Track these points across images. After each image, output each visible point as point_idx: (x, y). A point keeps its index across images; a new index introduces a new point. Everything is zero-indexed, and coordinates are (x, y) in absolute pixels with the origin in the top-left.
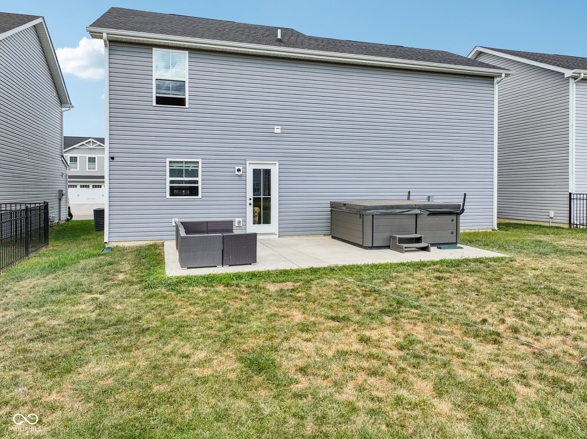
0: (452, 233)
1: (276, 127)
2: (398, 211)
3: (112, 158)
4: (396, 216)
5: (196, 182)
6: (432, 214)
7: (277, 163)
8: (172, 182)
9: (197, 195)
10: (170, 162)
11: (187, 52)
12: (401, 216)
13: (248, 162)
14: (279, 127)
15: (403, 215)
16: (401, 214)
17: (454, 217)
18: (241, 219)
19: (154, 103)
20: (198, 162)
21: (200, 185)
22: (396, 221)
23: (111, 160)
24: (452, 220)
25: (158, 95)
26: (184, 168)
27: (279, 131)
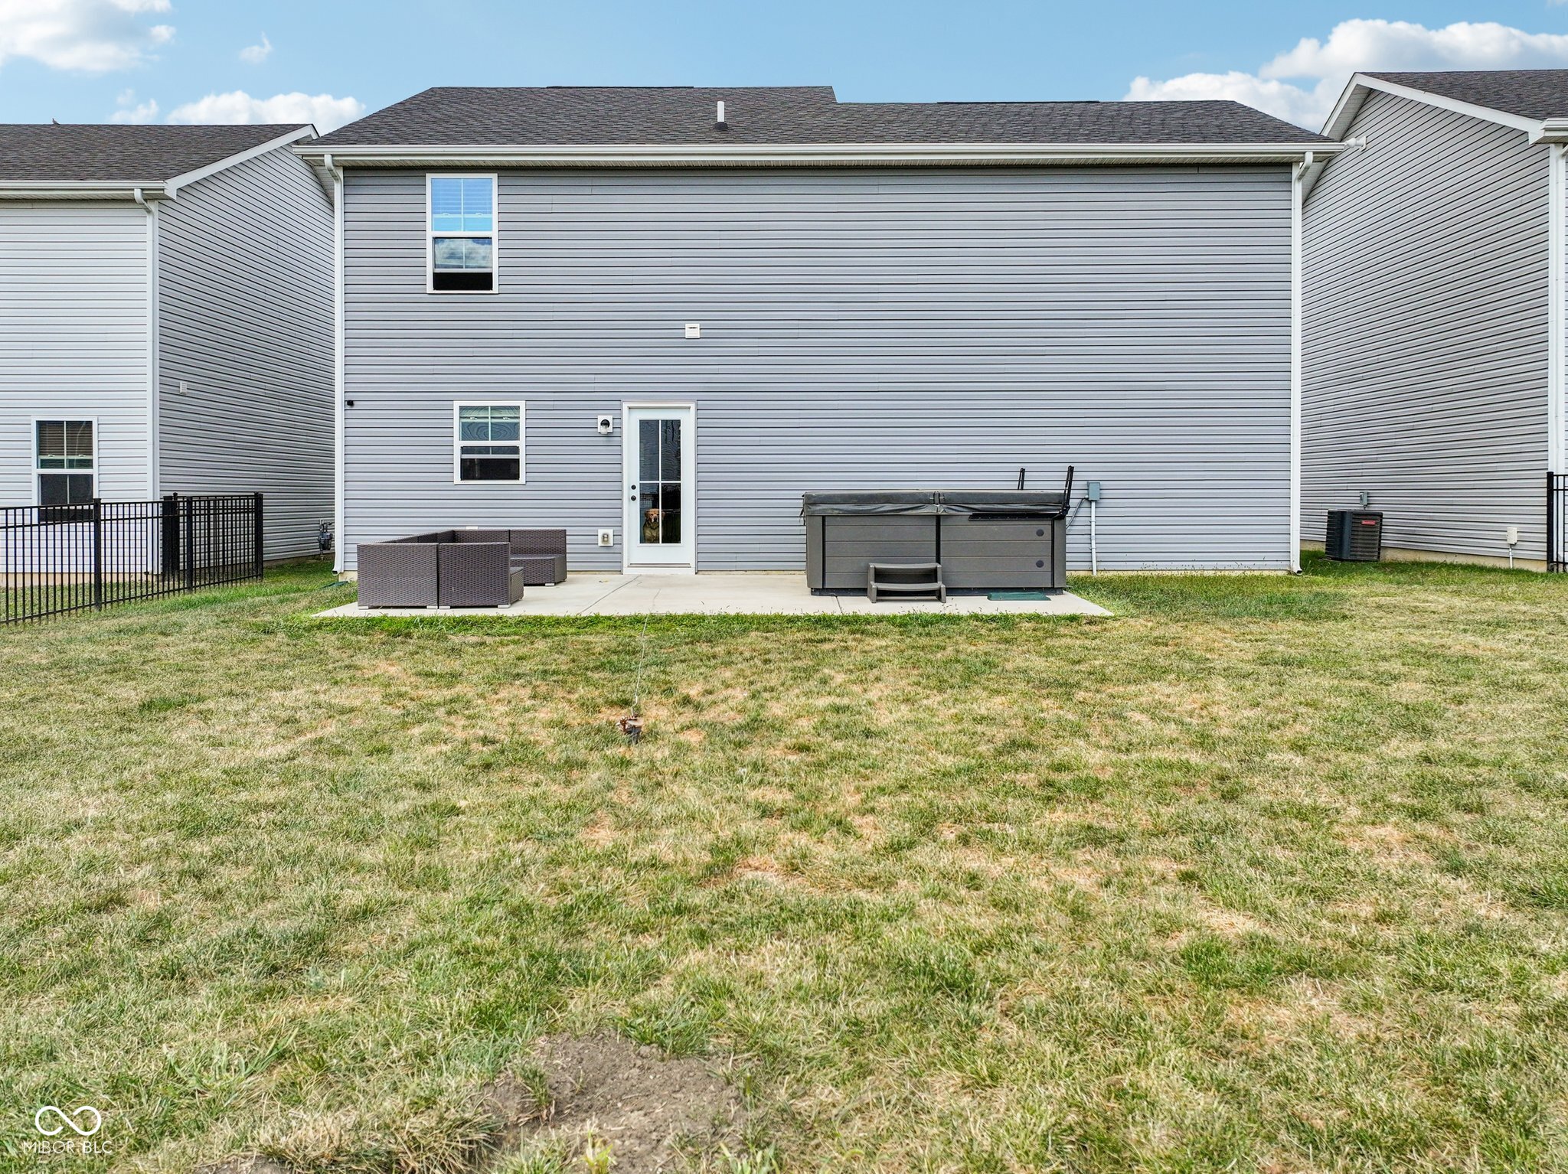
0: (1040, 564)
1: (688, 325)
2: (888, 507)
3: (350, 403)
4: (881, 519)
5: (515, 450)
6: (979, 516)
7: (693, 406)
8: (464, 450)
9: (516, 477)
10: (462, 408)
11: (494, 176)
12: (895, 518)
13: (625, 406)
14: (697, 325)
15: (903, 519)
16: (895, 514)
17: (1045, 526)
18: (610, 532)
19: (430, 288)
20: (517, 408)
21: (522, 457)
23: (348, 407)
24: (1040, 533)
25: (438, 270)
26: (489, 421)
27: (696, 333)
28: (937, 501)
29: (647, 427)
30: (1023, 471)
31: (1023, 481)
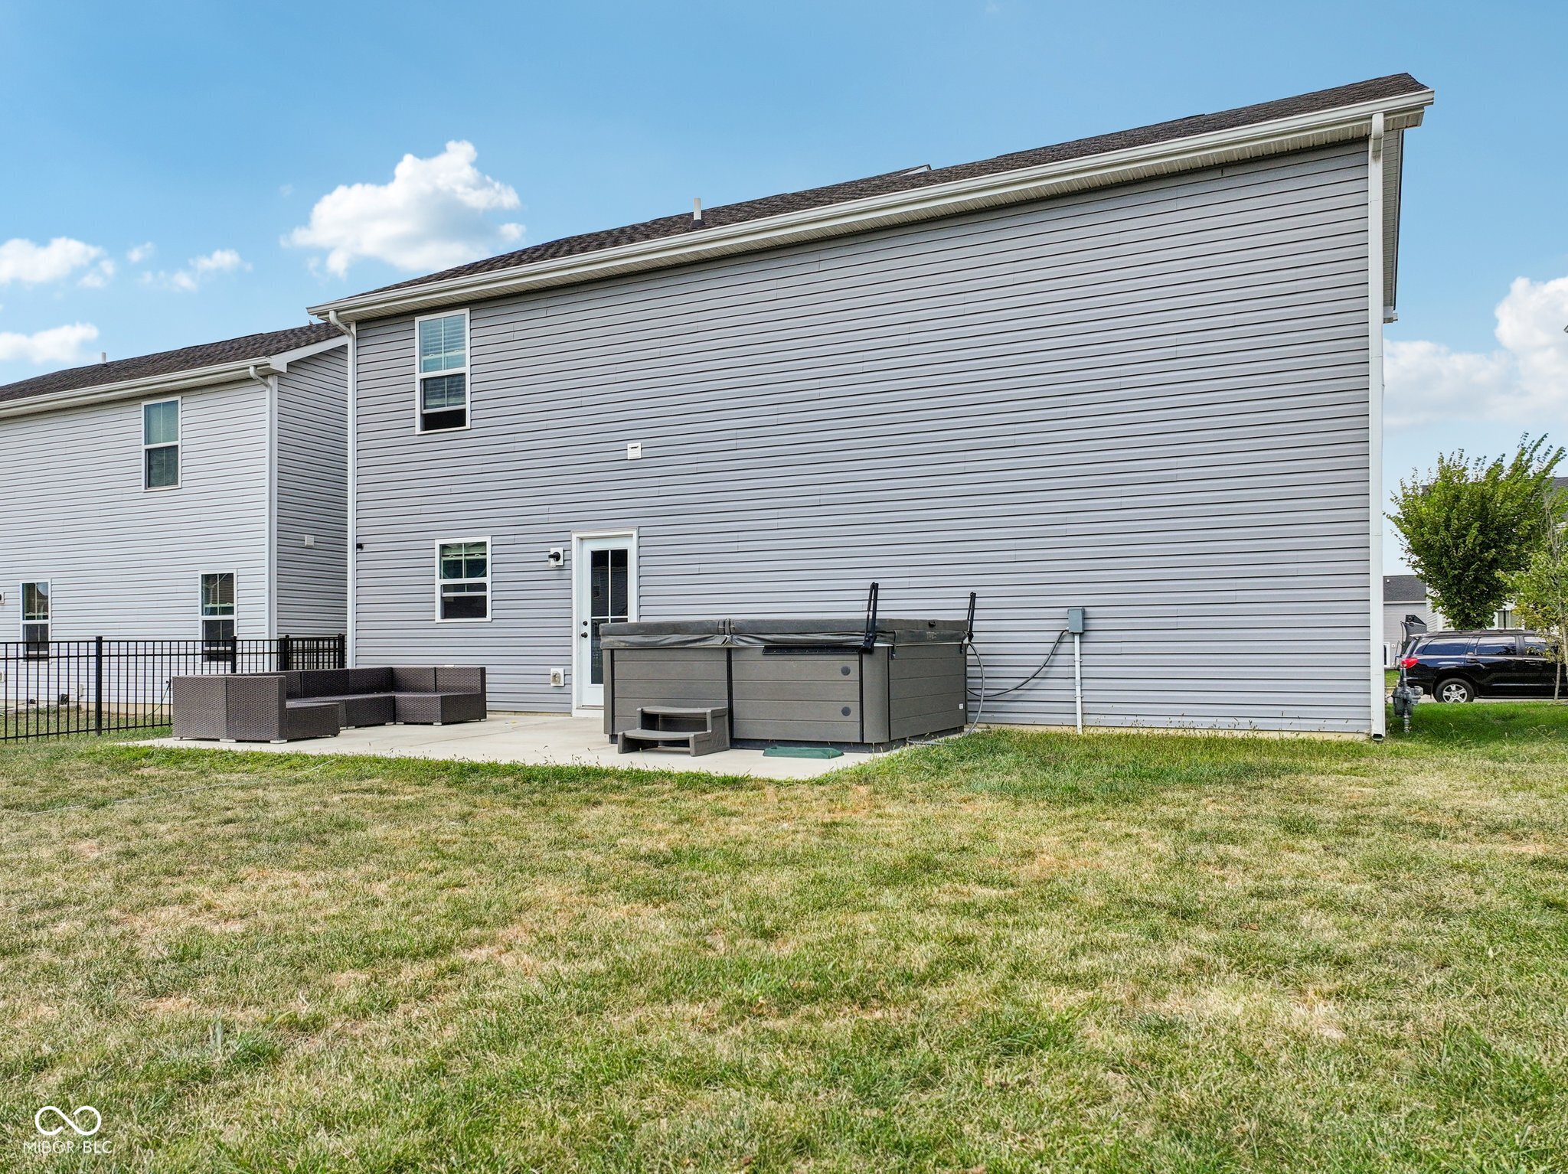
0: (846, 712)
1: (630, 445)
2: (675, 638)
3: (360, 546)
4: (668, 652)
5: (482, 587)
6: (773, 649)
7: (635, 533)
8: (446, 588)
9: (484, 615)
10: (444, 547)
11: (467, 311)
12: (683, 653)
13: (574, 536)
14: (638, 444)
15: (691, 653)
16: (681, 647)
17: (852, 661)
18: (560, 671)
19: (418, 430)
20: (484, 544)
21: (488, 593)
22: (676, 668)
23: (359, 550)
24: (846, 671)
25: (426, 412)
26: (463, 558)
27: (637, 453)
28: (727, 631)
29: (598, 558)
30: (973, 596)
31: (973, 609)
